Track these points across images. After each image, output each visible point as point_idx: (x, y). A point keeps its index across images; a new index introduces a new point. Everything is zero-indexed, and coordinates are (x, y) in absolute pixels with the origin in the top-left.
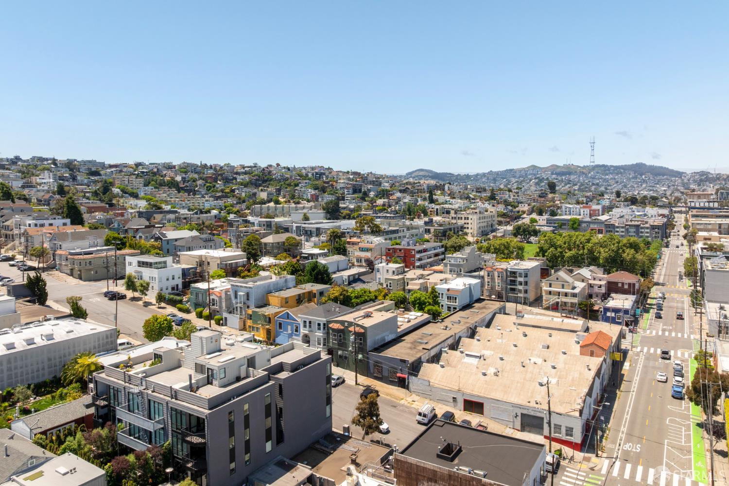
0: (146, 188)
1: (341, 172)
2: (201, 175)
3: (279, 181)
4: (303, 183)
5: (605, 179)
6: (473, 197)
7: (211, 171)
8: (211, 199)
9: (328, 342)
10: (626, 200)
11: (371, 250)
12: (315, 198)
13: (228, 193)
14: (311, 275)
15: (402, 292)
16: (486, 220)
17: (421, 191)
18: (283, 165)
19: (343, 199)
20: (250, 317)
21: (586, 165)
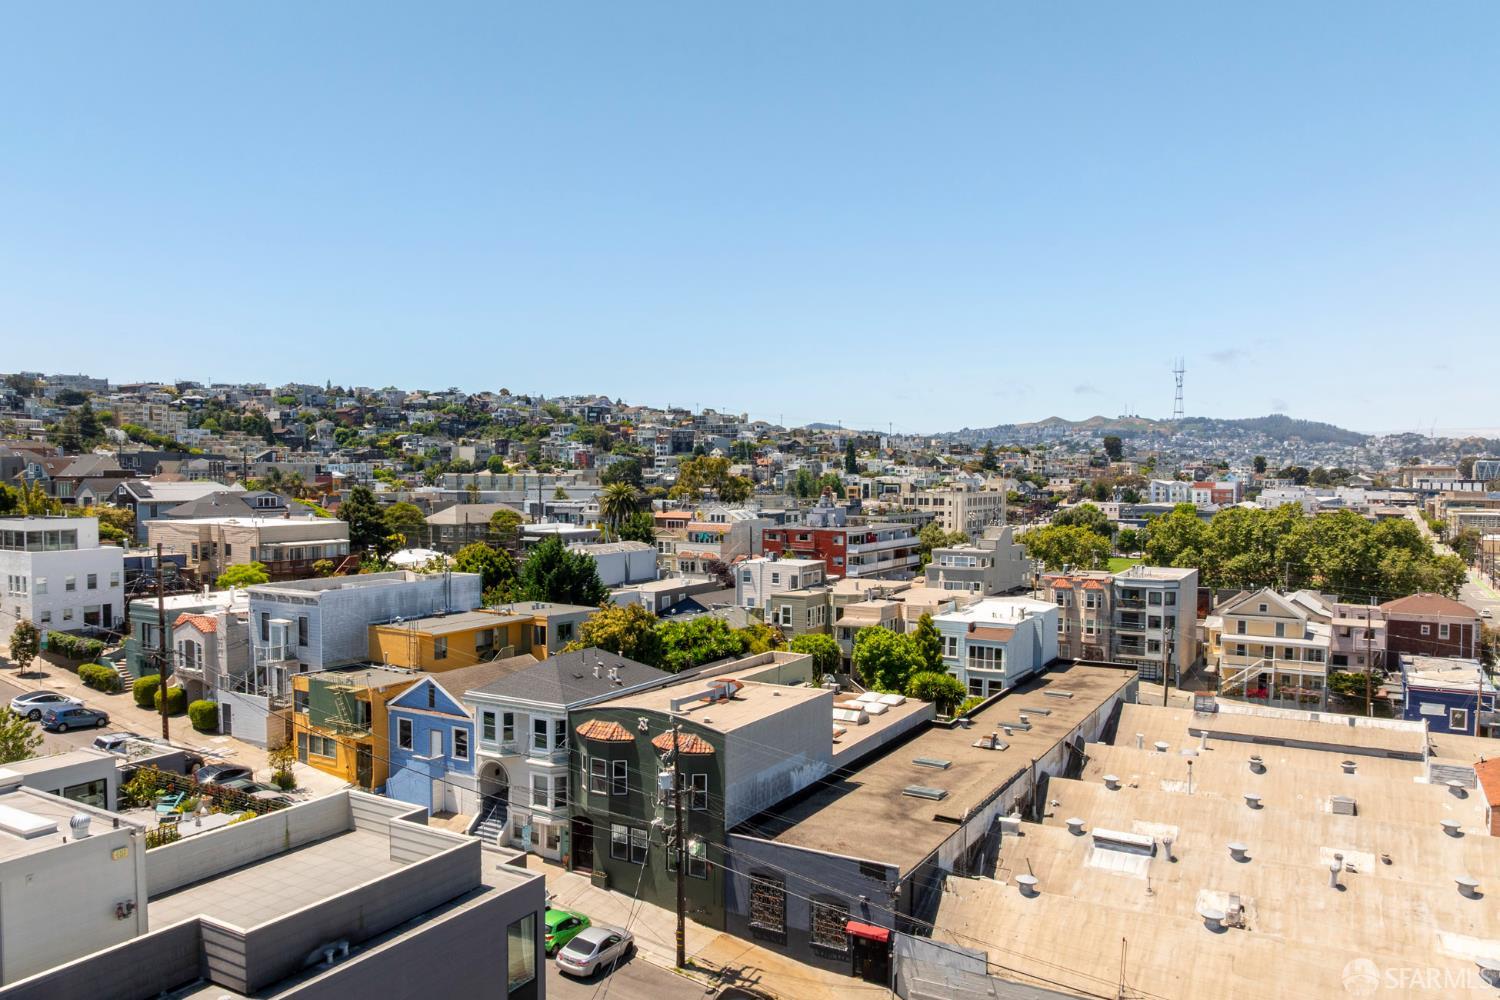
0: (192, 431)
1: (645, 408)
2: (328, 410)
3: (505, 424)
4: (559, 430)
5: (1206, 448)
6: (945, 463)
7: (352, 402)
8: (342, 459)
9: (574, 795)
10: (1281, 475)
11: (722, 537)
12: (586, 461)
13: (386, 448)
14: (540, 581)
15: (822, 636)
16: (983, 507)
17: (830, 449)
18: (514, 393)
19: (650, 463)
20: (303, 700)
21: (1165, 418)
